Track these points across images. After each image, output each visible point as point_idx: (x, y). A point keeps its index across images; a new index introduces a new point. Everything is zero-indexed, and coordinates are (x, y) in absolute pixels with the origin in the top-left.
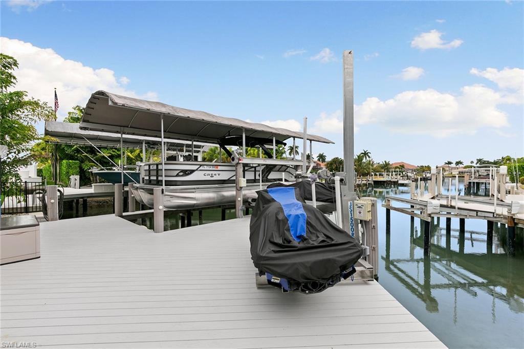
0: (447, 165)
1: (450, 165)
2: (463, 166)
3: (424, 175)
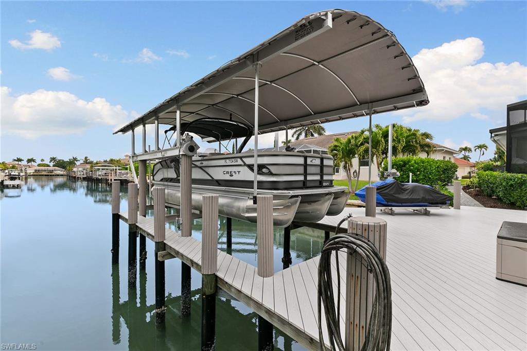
0: (17, 162)
1: (20, 163)
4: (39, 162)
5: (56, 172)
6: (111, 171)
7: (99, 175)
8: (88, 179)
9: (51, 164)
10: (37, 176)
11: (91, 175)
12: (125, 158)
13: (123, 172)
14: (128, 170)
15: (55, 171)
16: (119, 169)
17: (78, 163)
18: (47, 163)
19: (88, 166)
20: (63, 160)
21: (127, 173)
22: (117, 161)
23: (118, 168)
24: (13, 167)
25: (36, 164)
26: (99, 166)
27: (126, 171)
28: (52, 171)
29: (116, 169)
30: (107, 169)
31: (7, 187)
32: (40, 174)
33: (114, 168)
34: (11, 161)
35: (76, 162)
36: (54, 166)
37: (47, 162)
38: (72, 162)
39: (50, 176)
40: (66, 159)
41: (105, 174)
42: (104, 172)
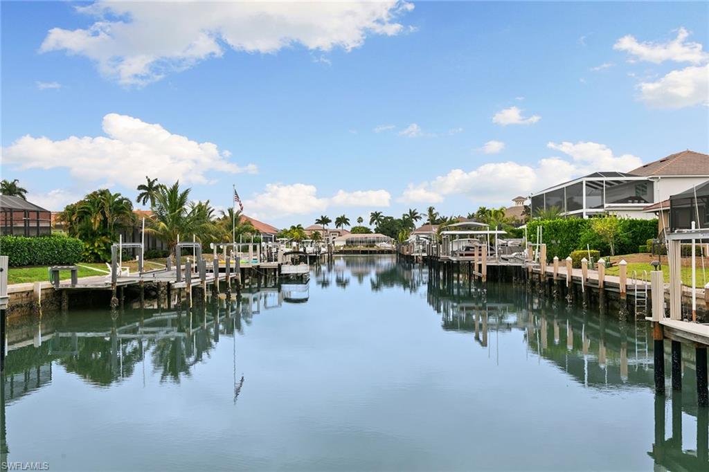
0: (321, 225)
1: (326, 226)
2: (350, 228)
4: (354, 223)
5: (378, 245)
6: (482, 240)
7: (454, 253)
8: (431, 262)
9: (373, 227)
10: (350, 252)
11: (435, 252)
12: (514, 204)
13: (510, 242)
14: (525, 238)
15: (378, 242)
16: (501, 236)
17: (418, 224)
18: (365, 226)
19: (435, 230)
20: (391, 218)
21: (521, 248)
22: (496, 212)
23: (497, 232)
24: (316, 236)
25: (348, 228)
26: (456, 228)
27: (519, 241)
28: (372, 243)
29: (492, 236)
30: (472, 236)
31: (287, 279)
32: (355, 249)
33: (488, 232)
34: (314, 224)
35: (414, 222)
36: (377, 231)
37: (366, 224)
38: (407, 223)
39: (371, 253)
40: (398, 216)
41: (468, 249)
42: (465, 243)
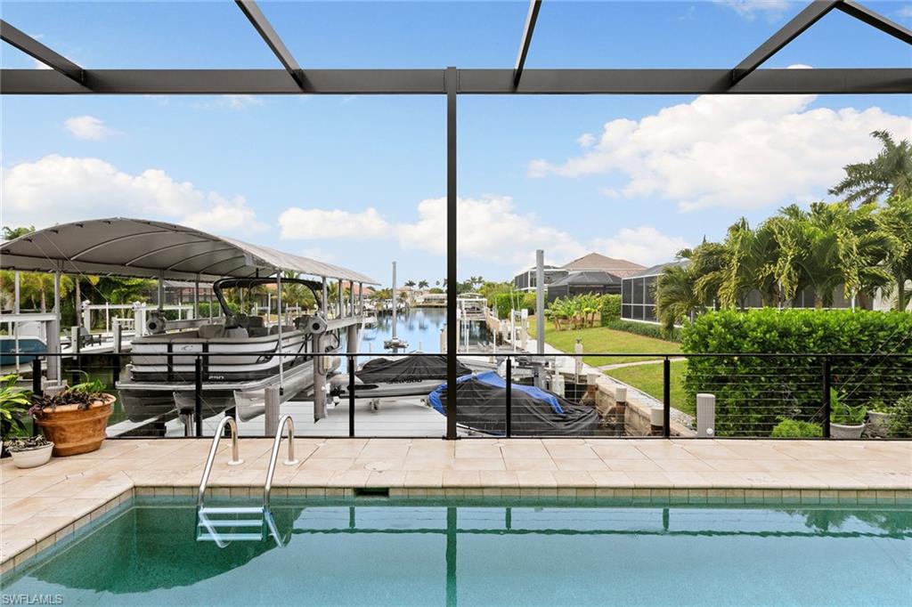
0: (408, 287)
1: (412, 288)
2: (429, 289)
3: (385, 306)
4: (432, 286)
10: (427, 307)
24: (404, 295)
32: (430, 304)
